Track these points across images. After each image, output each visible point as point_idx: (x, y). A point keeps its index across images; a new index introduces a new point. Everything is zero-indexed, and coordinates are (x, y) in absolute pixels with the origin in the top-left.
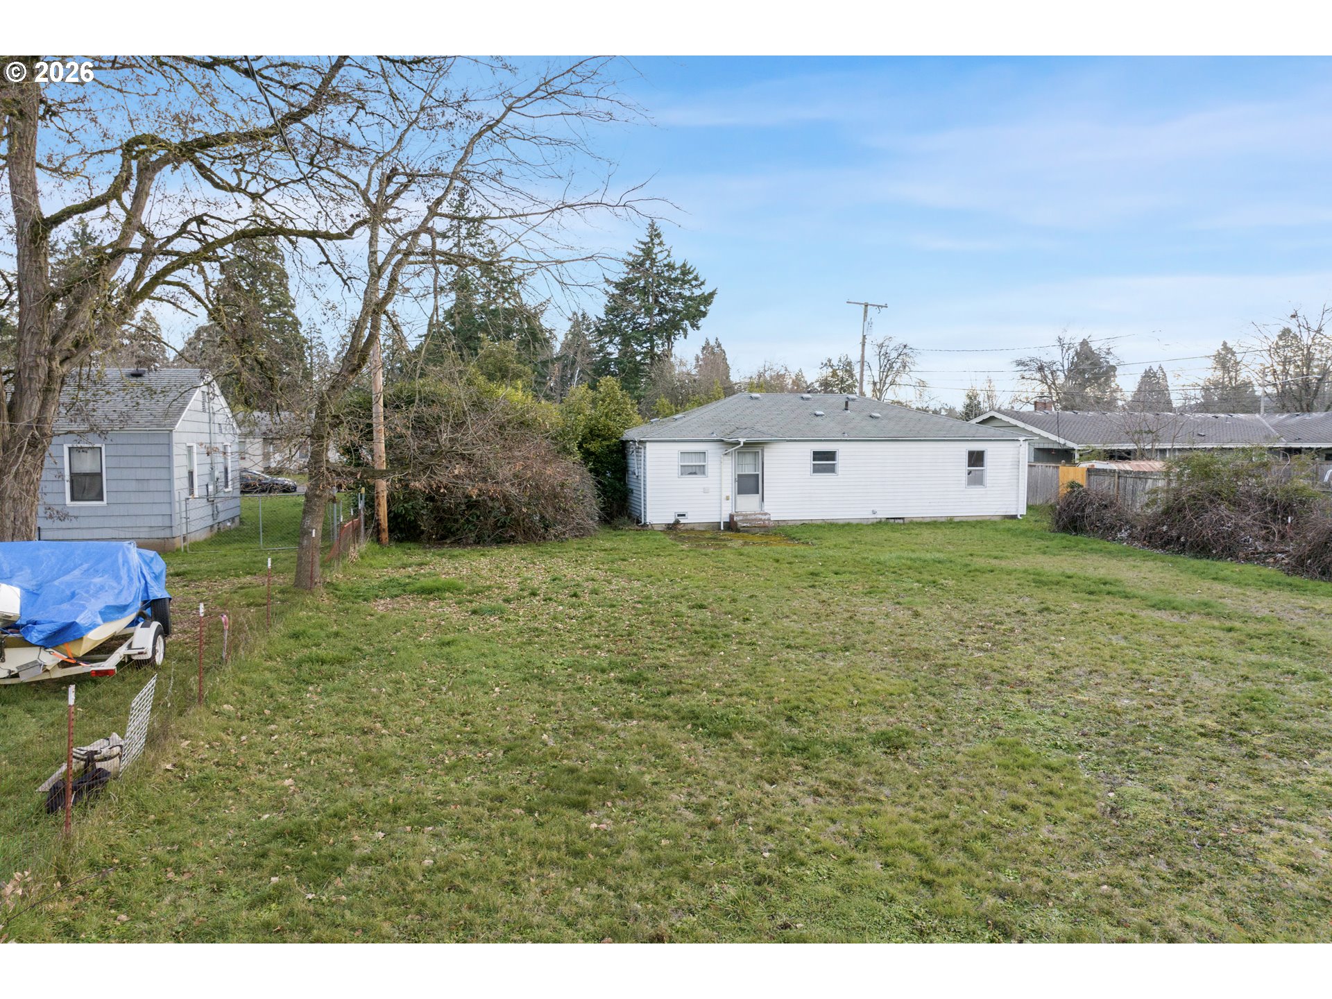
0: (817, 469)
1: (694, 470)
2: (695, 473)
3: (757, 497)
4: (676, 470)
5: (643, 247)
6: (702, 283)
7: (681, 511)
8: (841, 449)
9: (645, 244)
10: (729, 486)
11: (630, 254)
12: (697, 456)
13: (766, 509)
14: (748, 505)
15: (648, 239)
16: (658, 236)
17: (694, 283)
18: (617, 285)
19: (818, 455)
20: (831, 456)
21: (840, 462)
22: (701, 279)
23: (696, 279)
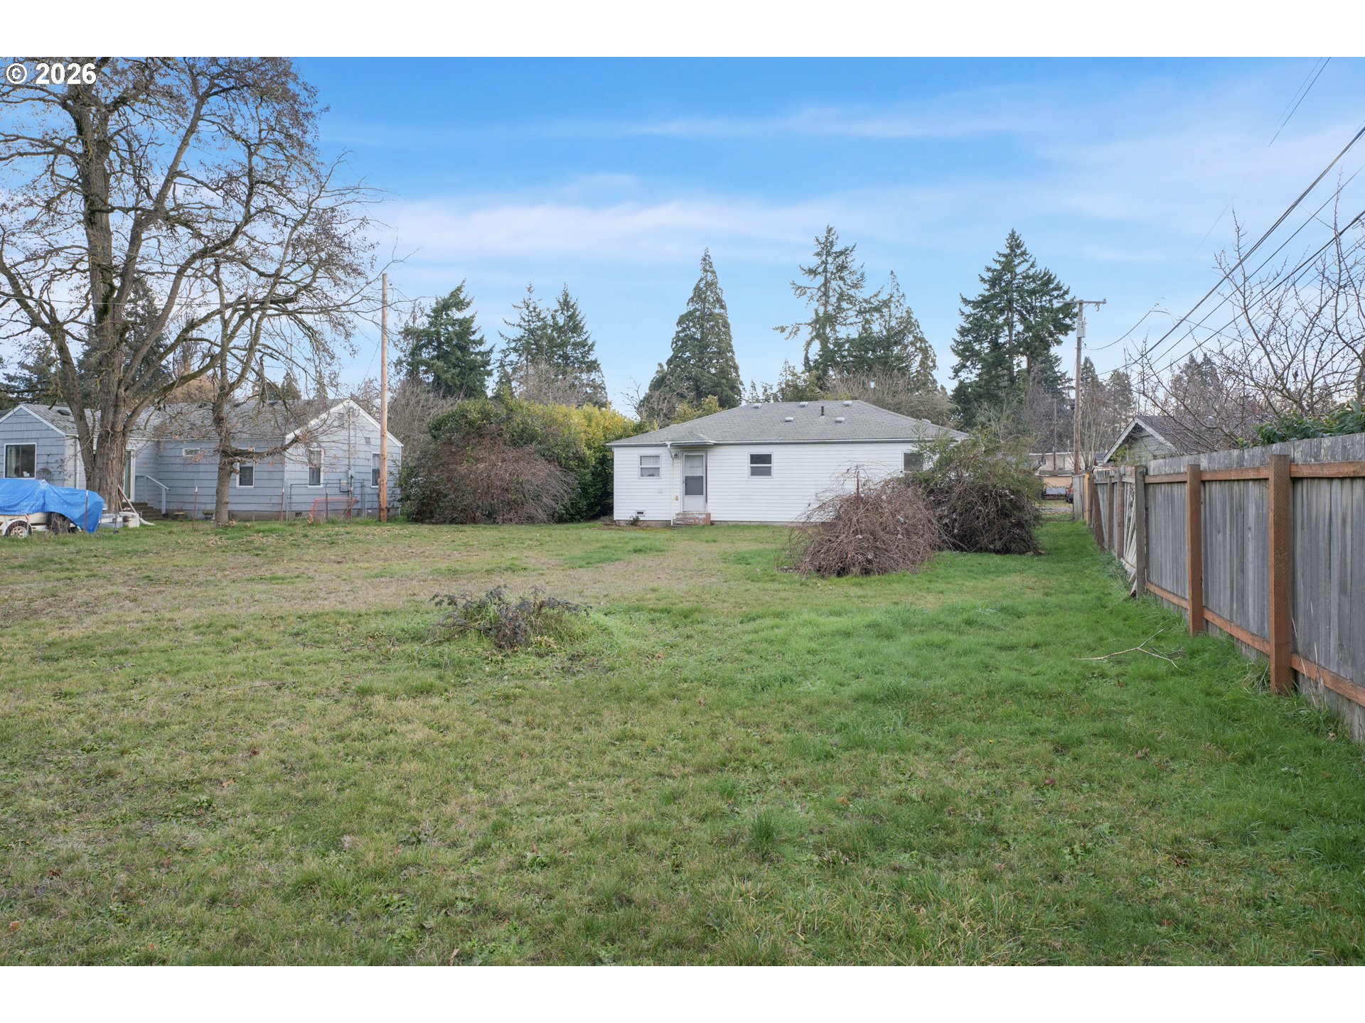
0: (754, 472)
1: (652, 473)
2: (653, 475)
3: (702, 498)
4: (637, 471)
5: (1003, 259)
6: (1066, 293)
7: (640, 509)
8: (777, 453)
9: (1004, 256)
10: (679, 488)
11: (989, 269)
12: (651, 459)
13: (710, 509)
14: (694, 505)
15: (1007, 251)
16: (1019, 246)
17: (1055, 293)
18: (976, 304)
19: (755, 459)
20: (766, 459)
21: (775, 465)
22: (1065, 288)
23: (1058, 288)
